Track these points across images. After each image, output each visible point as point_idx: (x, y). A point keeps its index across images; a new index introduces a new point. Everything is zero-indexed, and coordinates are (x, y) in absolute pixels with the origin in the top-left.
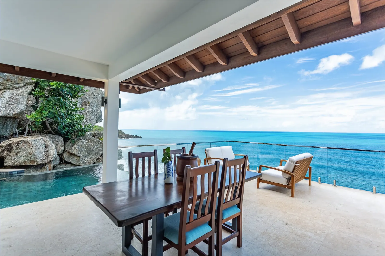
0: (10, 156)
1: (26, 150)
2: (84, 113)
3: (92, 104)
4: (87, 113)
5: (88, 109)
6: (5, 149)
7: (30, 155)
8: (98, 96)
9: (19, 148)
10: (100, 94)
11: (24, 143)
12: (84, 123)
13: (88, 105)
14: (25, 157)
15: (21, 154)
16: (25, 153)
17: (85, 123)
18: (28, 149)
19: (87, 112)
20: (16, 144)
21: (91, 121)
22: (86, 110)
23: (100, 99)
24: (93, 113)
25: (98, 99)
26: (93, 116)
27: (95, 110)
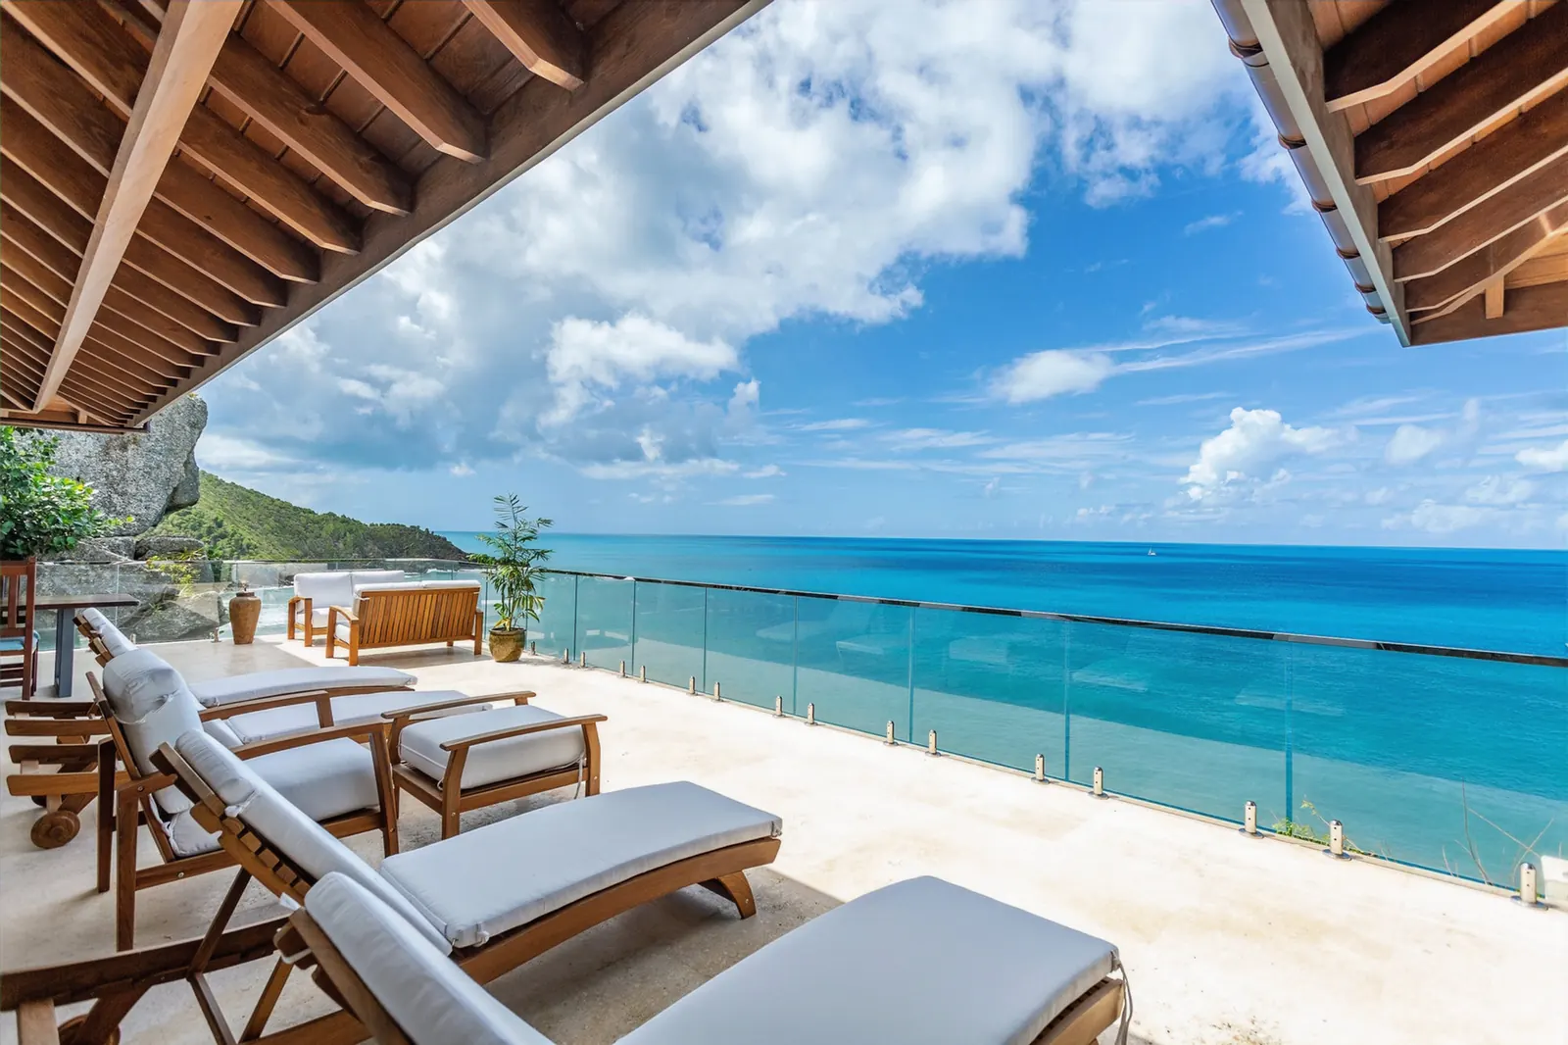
2: (115, 473)
3: (149, 444)
4: (127, 475)
5: (131, 460)
8: (174, 416)
10: (183, 409)
12: (113, 509)
13: (133, 446)
17: (118, 508)
19: (128, 469)
21: (141, 501)
22: (121, 465)
23: (183, 427)
24: (153, 475)
25: (176, 425)
26: (153, 485)
27: (162, 464)
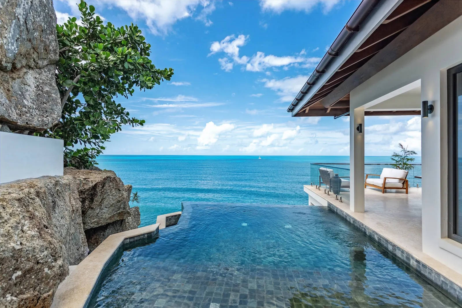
0: (92, 208)
1: (113, 195)
6: (88, 195)
7: (119, 202)
9: (104, 193)
11: (110, 181)
14: (112, 208)
15: (105, 202)
16: (111, 199)
18: (116, 192)
20: (101, 184)
